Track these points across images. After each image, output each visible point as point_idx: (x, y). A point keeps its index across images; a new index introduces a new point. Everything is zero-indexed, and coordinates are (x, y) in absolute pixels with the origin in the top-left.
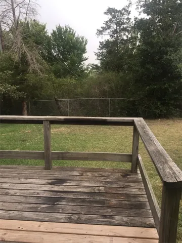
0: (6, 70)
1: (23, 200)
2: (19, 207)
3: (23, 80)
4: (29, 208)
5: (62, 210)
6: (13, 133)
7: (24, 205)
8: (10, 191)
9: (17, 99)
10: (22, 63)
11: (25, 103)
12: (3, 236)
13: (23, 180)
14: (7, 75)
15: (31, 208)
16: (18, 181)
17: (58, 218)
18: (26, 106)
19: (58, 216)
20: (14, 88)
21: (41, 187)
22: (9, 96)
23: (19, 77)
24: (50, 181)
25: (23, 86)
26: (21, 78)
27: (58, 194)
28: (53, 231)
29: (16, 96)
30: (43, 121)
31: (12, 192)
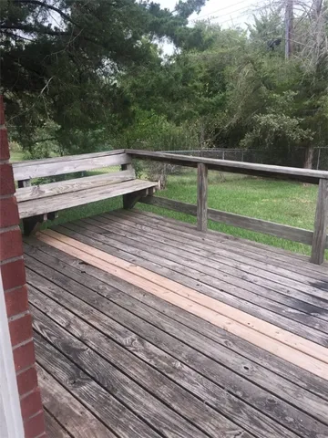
0: (287, 90)
1: (264, 292)
2: (256, 299)
3: (314, 108)
4: (269, 305)
5: (321, 326)
6: (280, 200)
7: (263, 300)
8: (249, 276)
9: (298, 142)
10: (318, 77)
11: (310, 151)
12: (227, 326)
13: (271, 267)
14: (286, 99)
15: (272, 306)
16: (264, 266)
17: (308, 334)
18: (311, 157)
19: (311, 331)
20: (295, 121)
21: (296, 285)
22: (284, 136)
23: (307, 103)
24: (314, 281)
25: (313, 119)
26: (310, 104)
27: (322, 302)
28: (295, 346)
29: (295, 136)
30: (319, 178)
31: (251, 278)
